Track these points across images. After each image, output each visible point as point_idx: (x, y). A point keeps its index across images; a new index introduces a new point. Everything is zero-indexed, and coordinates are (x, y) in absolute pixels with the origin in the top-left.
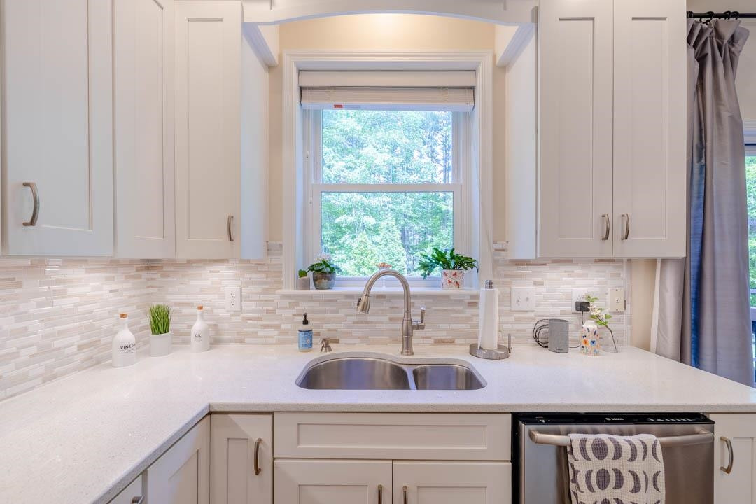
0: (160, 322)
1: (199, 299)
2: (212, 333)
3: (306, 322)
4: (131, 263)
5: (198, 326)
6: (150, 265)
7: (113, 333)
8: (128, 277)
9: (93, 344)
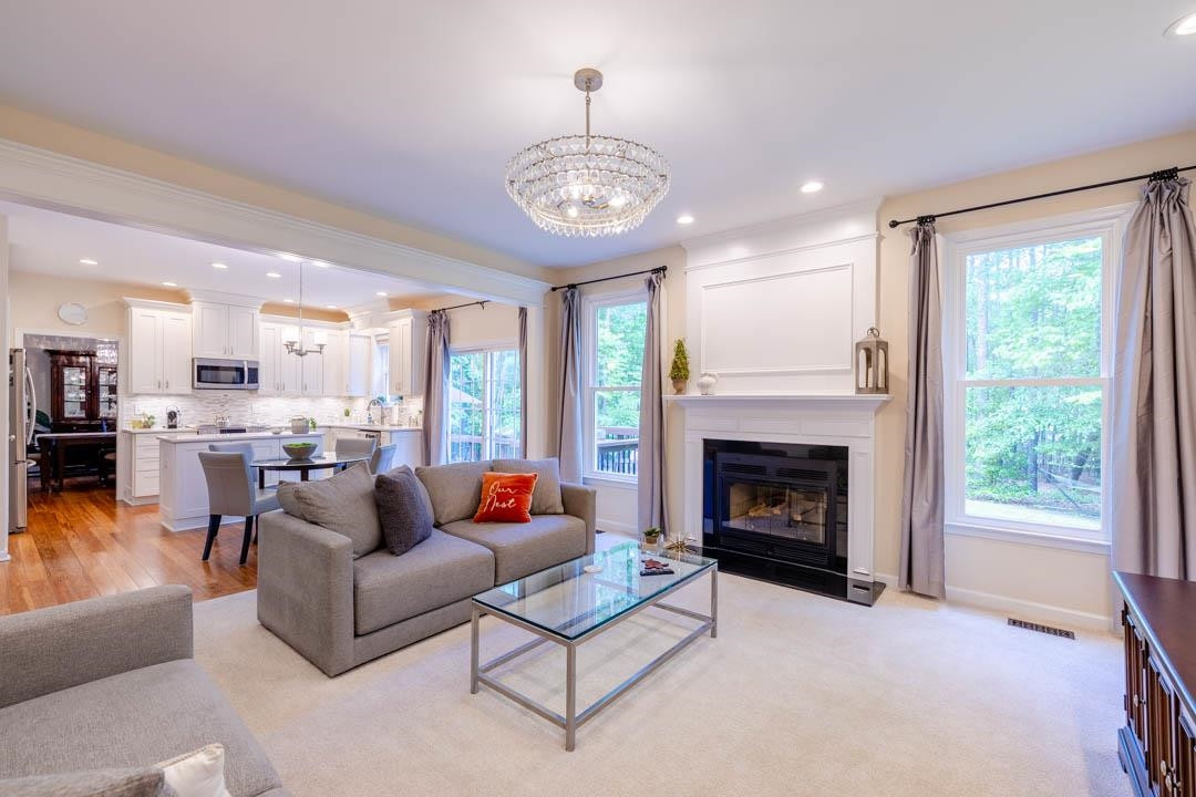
1: (356, 408)
2: (359, 418)
9: (331, 417)
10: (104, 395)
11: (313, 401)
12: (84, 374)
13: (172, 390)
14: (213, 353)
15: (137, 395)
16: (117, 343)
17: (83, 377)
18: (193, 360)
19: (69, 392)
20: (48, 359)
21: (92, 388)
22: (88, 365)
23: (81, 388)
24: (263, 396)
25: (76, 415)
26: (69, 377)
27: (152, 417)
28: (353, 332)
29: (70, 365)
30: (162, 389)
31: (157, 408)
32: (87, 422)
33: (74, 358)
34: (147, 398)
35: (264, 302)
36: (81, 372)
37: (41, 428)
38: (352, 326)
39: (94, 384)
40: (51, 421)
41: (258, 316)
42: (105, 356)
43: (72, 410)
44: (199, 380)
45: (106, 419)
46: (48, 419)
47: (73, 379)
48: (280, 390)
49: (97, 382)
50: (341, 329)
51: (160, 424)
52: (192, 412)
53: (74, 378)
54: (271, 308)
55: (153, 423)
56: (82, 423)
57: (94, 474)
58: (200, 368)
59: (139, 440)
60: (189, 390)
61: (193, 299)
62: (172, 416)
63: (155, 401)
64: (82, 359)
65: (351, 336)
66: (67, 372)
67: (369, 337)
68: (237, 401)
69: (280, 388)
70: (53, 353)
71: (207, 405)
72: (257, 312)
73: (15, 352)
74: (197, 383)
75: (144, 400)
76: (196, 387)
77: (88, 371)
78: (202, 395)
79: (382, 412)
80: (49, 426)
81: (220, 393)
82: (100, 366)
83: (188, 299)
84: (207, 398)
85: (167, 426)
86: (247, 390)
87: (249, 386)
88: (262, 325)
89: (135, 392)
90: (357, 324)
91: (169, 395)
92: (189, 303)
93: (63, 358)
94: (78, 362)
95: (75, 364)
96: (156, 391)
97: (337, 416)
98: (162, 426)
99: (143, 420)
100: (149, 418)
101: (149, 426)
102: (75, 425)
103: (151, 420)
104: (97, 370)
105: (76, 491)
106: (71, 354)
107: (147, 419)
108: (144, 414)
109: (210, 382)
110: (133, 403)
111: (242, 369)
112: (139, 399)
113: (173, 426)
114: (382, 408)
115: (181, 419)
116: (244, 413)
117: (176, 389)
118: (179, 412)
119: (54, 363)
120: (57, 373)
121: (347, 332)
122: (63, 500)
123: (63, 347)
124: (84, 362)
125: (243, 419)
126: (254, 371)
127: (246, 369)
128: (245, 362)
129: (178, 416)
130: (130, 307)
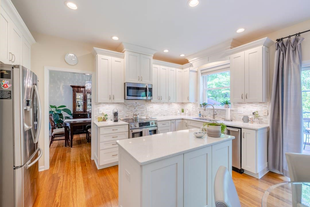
0: (183, 111)
1: (187, 108)
2: (189, 113)
3: (200, 112)
4: (180, 103)
5: (187, 112)
6: (183, 103)
7: (177, 112)
8: (180, 105)
9: (176, 113)
10: (89, 103)
11: (169, 105)
13: (115, 101)
14: (133, 80)
15: (100, 103)
17: (82, 96)
18: (125, 83)
20: (72, 89)
21: (85, 99)
22: (84, 91)
23: (82, 100)
24: (154, 103)
26: (78, 96)
27: (106, 115)
28: (191, 68)
29: (78, 92)
30: (111, 101)
31: (108, 110)
32: (83, 113)
33: (79, 89)
34: (104, 105)
35: (155, 52)
36: (81, 94)
37: (68, 116)
38: (191, 65)
40: (72, 113)
41: (152, 61)
44: (128, 95)
46: (70, 112)
48: (160, 101)
49: (86, 98)
50: (183, 69)
51: (111, 115)
52: (123, 111)
55: (107, 119)
57: (85, 133)
58: (129, 88)
59: (102, 131)
60: (123, 101)
61: (125, 49)
62: (116, 114)
63: (107, 106)
64: (82, 89)
65: (190, 71)
66: (77, 94)
67: (197, 72)
68: (141, 106)
69: (160, 98)
70: (73, 87)
71: (128, 108)
72: (152, 58)
73: (13, 68)
74: (126, 97)
75: (103, 106)
76: (126, 99)
77: (84, 93)
78: (129, 103)
79: (214, 111)
80: (72, 115)
81: (134, 102)
82: (88, 91)
83: (123, 50)
84: (129, 104)
85: (113, 120)
86: (146, 100)
87: (149, 98)
88: (154, 66)
89: (99, 102)
90: (194, 64)
91: (113, 103)
92: (123, 52)
93: (76, 89)
94: (81, 90)
95: (79, 91)
96: (109, 101)
97: (179, 112)
98: (111, 120)
99: (102, 117)
100: (105, 116)
101: (105, 121)
102: (80, 114)
103: (106, 117)
104: (86, 93)
105: (77, 146)
106: (78, 87)
107: (104, 116)
108: (103, 114)
109: (132, 96)
110: (98, 108)
111: (146, 88)
112: (101, 105)
113: (116, 121)
114: (214, 109)
115: (120, 116)
116: (143, 112)
117: (117, 100)
118: (119, 113)
119: (73, 90)
120: (74, 94)
121: (188, 69)
122: (69, 157)
123: (76, 85)
124: (82, 90)
125: (143, 114)
126: (151, 90)
127: (148, 89)
128: (147, 85)
129: (118, 115)
130: (97, 54)
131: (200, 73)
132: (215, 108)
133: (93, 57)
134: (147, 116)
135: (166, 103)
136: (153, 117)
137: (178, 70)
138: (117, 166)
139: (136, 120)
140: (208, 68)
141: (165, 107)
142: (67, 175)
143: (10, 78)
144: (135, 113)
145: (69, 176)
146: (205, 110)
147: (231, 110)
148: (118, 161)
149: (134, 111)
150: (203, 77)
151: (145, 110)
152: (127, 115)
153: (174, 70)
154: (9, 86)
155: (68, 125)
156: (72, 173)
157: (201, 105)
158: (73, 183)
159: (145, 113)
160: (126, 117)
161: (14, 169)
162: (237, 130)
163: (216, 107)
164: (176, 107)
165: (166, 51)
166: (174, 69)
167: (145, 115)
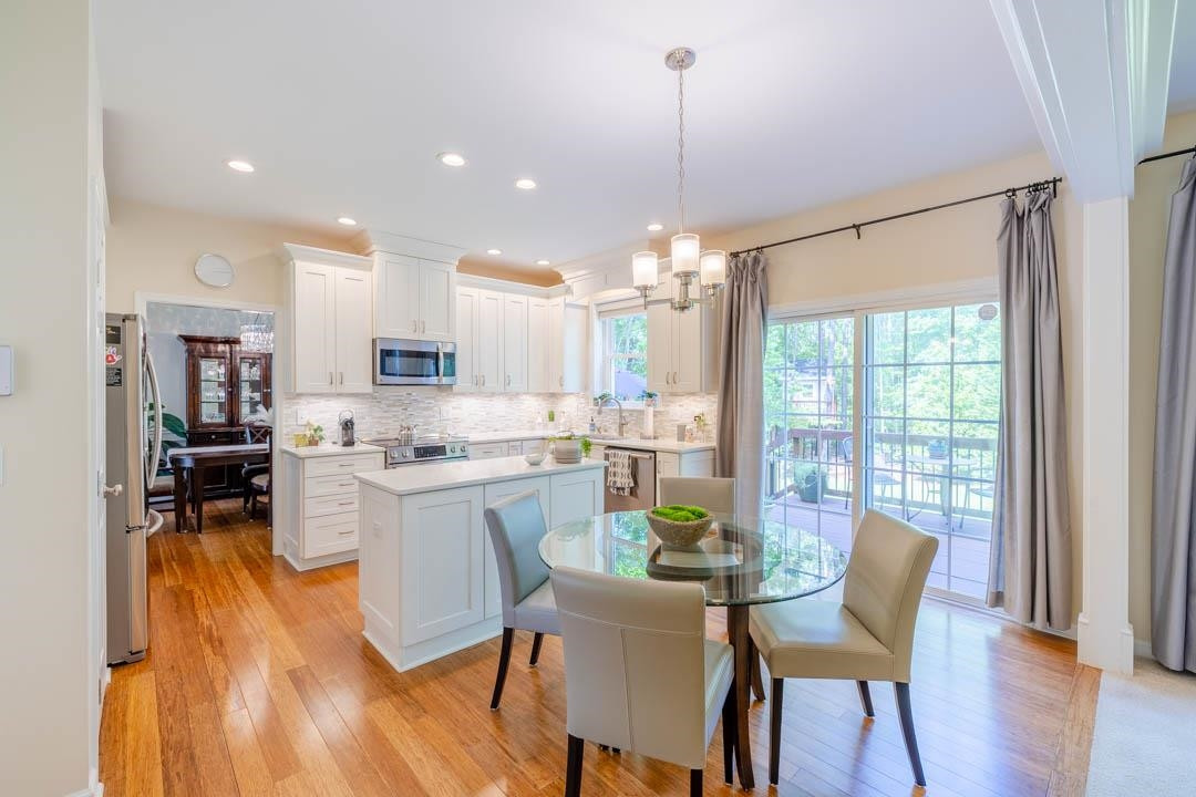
0: (552, 418)
1: (564, 410)
2: (568, 424)
3: (592, 420)
4: (545, 394)
5: (563, 420)
6: (553, 395)
7: (536, 419)
8: (544, 400)
9: (531, 422)
10: (246, 393)
11: (511, 399)
12: (222, 367)
13: (347, 389)
14: (401, 332)
16: (271, 319)
17: (222, 370)
18: (374, 341)
19: (208, 390)
20: (183, 347)
21: (232, 384)
22: (228, 355)
23: (220, 384)
24: (463, 394)
25: (215, 421)
26: (206, 372)
27: (318, 429)
28: (569, 299)
29: (207, 356)
30: (334, 387)
31: (325, 414)
32: (228, 429)
33: (212, 346)
34: (313, 400)
35: (460, 255)
36: (219, 365)
37: (174, 438)
38: (569, 291)
39: (234, 379)
40: (186, 427)
41: (455, 276)
42: (251, 341)
43: (211, 414)
44: (383, 373)
45: (251, 425)
46: (182, 427)
47: (211, 373)
48: (479, 387)
49: (238, 377)
50: (548, 297)
51: (333, 430)
52: (369, 418)
53: (212, 371)
54: (470, 266)
55: (321, 438)
56: (222, 430)
57: (236, 496)
58: (387, 354)
59: (311, 468)
60: (369, 388)
61: (374, 247)
62: (348, 426)
63: (322, 404)
64: (221, 348)
65: (567, 305)
66: (204, 364)
67: (586, 307)
68: (423, 402)
69: (479, 382)
70: (188, 339)
71: (386, 409)
72: (453, 270)
73: (124, 320)
74: (379, 377)
75: (309, 403)
76: (378, 382)
77: (228, 362)
78: (387, 394)
79: (621, 416)
80: (183, 435)
81: (403, 391)
82: (243, 355)
83: (368, 247)
84: (387, 399)
85: (341, 443)
86: (439, 386)
87: (445, 380)
88: (460, 290)
89: (298, 391)
90: (575, 288)
91: (340, 395)
92: (367, 252)
93: (200, 347)
94: (217, 352)
95: (213, 355)
96: (326, 388)
97: (540, 420)
98: (334, 443)
99: (308, 433)
100: (315, 430)
101: (317, 444)
102: (213, 433)
103: (319, 433)
104: (238, 361)
105: (218, 529)
106: (208, 341)
107: (312, 432)
108: (308, 425)
109: (400, 375)
110: (294, 408)
111: (437, 354)
112: (303, 401)
113: (349, 443)
114: (621, 411)
115: (359, 432)
116: (431, 419)
117: (352, 385)
118: (355, 421)
119: (190, 353)
120: (194, 365)
121: (559, 300)
122: (202, 553)
123: (199, 332)
124: (223, 352)
125: (430, 427)
126: (451, 357)
127: (441, 355)
128: (440, 344)
129: (355, 427)
130: (292, 259)
131: (594, 311)
132: (623, 407)
133: (281, 267)
134: (442, 433)
135: (501, 394)
136: (460, 435)
137: (534, 300)
138: (355, 563)
139: (408, 441)
140: (610, 299)
141: (499, 406)
142: (212, 586)
143: (119, 343)
144: (404, 425)
145: (217, 587)
146: (600, 412)
147: (654, 412)
148: (356, 550)
149: (403, 417)
150: (604, 323)
151: (438, 415)
152: (383, 430)
153: (522, 302)
154: (117, 359)
155: (188, 463)
156: (225, 582)
157: (595, 399)
158: (234, 596)
159: (436, 424)
160: (379, 433)
161: (128, 532)
162: (647, 456)
163: (626, 405)
164: (532, 406)
165: (494, 252)
166: (522, 298)
167: (438, 430)
